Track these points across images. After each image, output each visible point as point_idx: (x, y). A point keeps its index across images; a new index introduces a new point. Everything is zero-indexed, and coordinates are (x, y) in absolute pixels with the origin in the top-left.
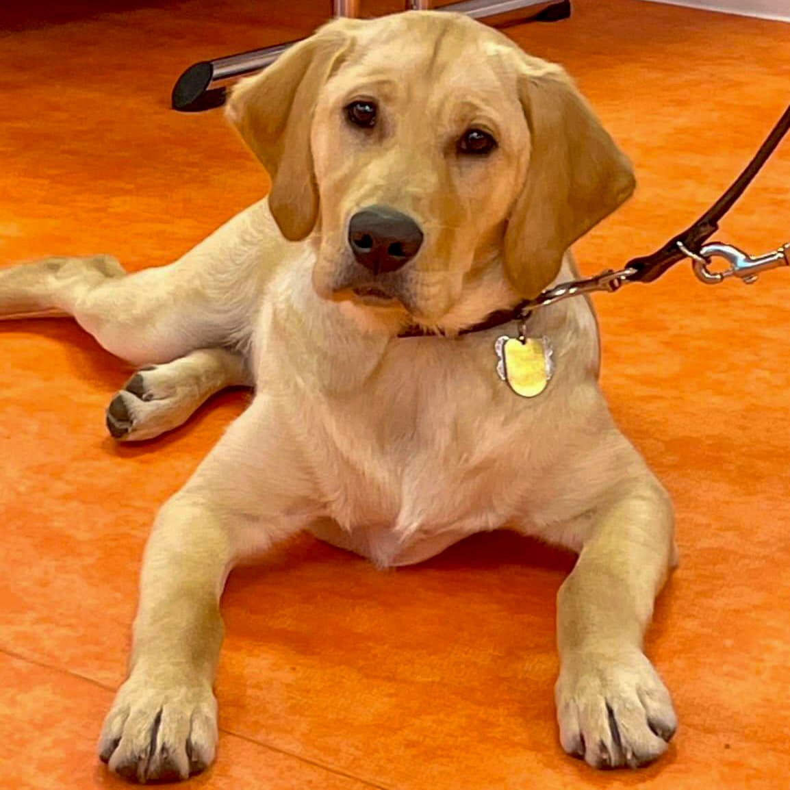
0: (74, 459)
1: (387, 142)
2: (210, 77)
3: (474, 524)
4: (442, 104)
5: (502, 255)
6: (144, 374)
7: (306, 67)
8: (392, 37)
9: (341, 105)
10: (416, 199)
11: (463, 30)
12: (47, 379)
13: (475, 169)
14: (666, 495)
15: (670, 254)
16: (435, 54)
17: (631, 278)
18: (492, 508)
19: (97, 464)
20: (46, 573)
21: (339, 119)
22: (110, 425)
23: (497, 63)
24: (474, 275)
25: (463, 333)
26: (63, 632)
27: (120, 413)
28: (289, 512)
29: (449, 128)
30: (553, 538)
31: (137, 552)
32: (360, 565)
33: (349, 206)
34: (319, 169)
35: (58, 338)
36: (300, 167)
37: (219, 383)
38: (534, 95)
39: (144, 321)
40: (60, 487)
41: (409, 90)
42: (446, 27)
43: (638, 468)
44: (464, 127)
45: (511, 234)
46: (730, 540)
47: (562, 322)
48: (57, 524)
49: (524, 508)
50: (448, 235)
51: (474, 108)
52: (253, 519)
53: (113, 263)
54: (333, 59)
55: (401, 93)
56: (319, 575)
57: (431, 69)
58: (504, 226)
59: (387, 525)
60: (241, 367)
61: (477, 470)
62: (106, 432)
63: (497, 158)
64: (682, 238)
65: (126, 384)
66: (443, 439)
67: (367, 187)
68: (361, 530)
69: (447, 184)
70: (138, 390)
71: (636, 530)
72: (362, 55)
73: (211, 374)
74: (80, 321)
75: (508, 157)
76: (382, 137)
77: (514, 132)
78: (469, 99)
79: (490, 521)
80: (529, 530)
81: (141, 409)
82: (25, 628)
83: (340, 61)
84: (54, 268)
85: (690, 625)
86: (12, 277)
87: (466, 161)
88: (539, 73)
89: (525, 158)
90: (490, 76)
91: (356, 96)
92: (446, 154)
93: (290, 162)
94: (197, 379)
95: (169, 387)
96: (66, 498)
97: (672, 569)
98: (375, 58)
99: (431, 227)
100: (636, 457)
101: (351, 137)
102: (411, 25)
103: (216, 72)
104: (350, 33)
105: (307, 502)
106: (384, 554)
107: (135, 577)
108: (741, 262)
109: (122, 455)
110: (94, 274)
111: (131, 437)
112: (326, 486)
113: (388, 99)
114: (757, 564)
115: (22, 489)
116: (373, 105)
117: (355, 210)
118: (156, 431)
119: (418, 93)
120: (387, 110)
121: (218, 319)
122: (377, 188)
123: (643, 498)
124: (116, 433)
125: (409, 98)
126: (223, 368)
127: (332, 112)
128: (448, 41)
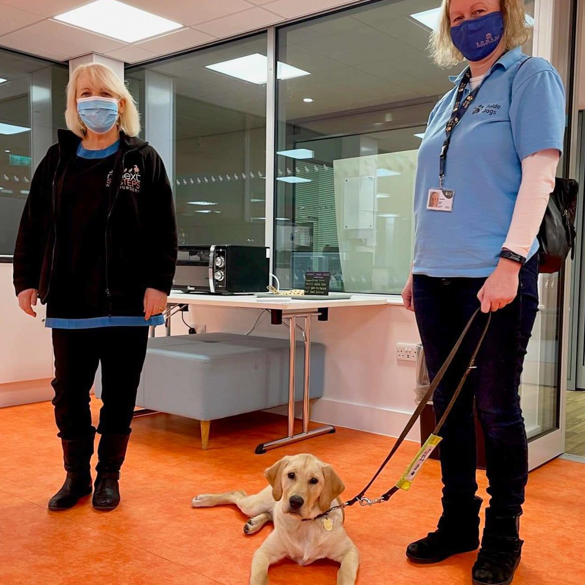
0: (237, 538)
1: (297, 481)
2: (263, 447)
3: (319, 557)
4: (308, 473)
5: (319, 503)
6: (252, 519)
7: (279, 466)
8: (297, 460)
9: (288, 473)
10: (303, 493)
11: (311, 458)
12: (231, 519)
13: (314, 486)
14: (358, 549)
15: (355, 500)
16: (306, 463)
17: (347, 505)
18: (322, 554)
19: (241, 539)
20: (232, 565)
21: (287, 476)
22: (244, 531)
23: (317, 464)
24: (313, 508)
25: (315, 518)
26: (236, 580)
27: (246, 528)
28: (282, 554)
29: (309, 478)
30: (335, 560)
31: (250, 561)
32: (296, 564)
33: (290, 495)
34: (283, 486)
35: (233, 509)
36: (279, 485)
37: (266, 520)
38: (325, 470)
39: (251, 507)
40: (234, 545)
41: (301, 470)
42: (307, 457)
43: (352, 545)
44: (312, 478)
45: (320, 499)
46: (370, 559)
47: (335, 513)
48: (234, 554)
49: (329, 554)
50: (309, 501)
51: (313, 474)
52: (274, 555)
53: (245, 493)
54: (285, 464)
55: (299, 471)
56: (286, 567)
57: (305, 466)
58: (319, 498)
59: (302, 557)
60: (270, 517)
61: (320, 546)
62: (243, 532)
63: (318, 484)
64: (357, 497)
65: (248, 521)
66: (313, 540)
67: (293, 491)
68: (296, 558)
69: (309, 490)
70: (250, 523)
71: (352, 558)
72: (291, 464)
73: (265, 518)
74: (238, 506)
75: (320, 484)
76: (296, 480)
77: (321, 478)
78: (313, 472)
79: (323, 557)
80: (331, 558)
81: (251, 527)
82: (228, 579)
83: (287, 465)
84: (233, 494)
85: (363, 579)
86: (224, 495)
87: (312, 485)
88: (326, 466)
89: (323, 483)
90: (317, 467)
91: (290, 472)
92: (308, 483)
93: (277, 484)
94: (262, 520)
95: (256, 522)
96: (235, 547)
97: (359, 566)
98: (294, 464)
99: (305, 499)
100: (352, 542)
101: (289, 480)
102: (300, 457)
103: (265, 446)
104: (288, 459)
105: (285, 552)
106: (300, 563)
107: (250, 567)
108: (369, 501)
109: (246, 537)
110: (241, 495)
111: (248, 533)
112: (289, 550)
113: (297, 472)
114: (376, 565)
115: (226, 545)
116: (294, 474)
117: (291, 496)
118: (253, 532)
119: (302, 470)
120: (296, 475)
121: (266, 507)
122: (295, 491)
123: (353, 551)
124: (246, 532)
125: (301, 473)
126: (267, 517)
127: (285, 475)
128: (308, 460)
